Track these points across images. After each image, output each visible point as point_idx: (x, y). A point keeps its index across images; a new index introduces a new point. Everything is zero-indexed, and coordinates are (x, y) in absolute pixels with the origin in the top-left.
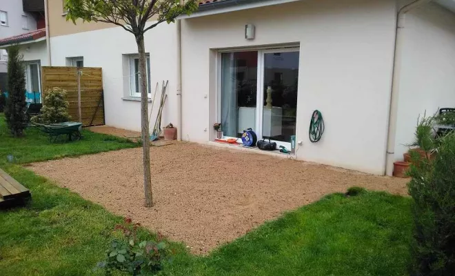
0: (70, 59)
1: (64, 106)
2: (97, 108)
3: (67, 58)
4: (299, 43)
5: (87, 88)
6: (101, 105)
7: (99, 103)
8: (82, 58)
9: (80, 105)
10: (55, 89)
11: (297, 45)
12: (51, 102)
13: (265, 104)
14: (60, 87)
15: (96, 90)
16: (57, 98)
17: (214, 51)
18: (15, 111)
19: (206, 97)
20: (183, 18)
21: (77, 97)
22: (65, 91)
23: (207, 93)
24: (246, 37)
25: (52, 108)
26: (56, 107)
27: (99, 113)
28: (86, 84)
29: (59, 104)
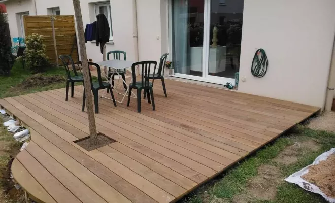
0: (51, 9)
1: (42, 49)
2: (72, 50)
3: (48, 9)
5: (62, 33)
6: (75, 47)
7: (73, 45)
8: (58, 8)
9: (56, 47)
10: (34, 35)
12: (31, 45)
13: (211, 43)
14: (37, 33)
15: (70, 35)
16: (36, 43)
19: (158, 39)
21: (53, 41)
22: (41, 36)
23: (159, 35)
25: (32, 50)
26: (36, 50)
27: (74, 53)
29: (38, 47)
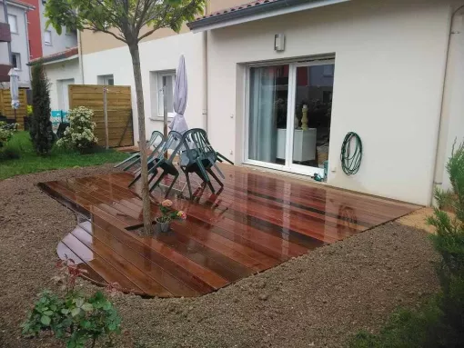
0: (102, 77)
2: (126, 128)
3: (98, 76)
4: (334, 54)
5: (114, 108)
6: (130, 125)
7: (128, 123)
8: (112, 76)
9: (107, 125)
10: (81, 108)
11: (331, 57)
12: (76, 122)
14: (86, 106)
15: (125, 110)
16: (83, 119)
17: (241, 65)
18: (39, 130)
19: (232, 117)
20: (209, 29)
21: (104, 117)
22: (91, 112)
23: (233, 112)
24: (275, 48)
27: (128, 132)
28: (115, 103)
29: (84, 124)
